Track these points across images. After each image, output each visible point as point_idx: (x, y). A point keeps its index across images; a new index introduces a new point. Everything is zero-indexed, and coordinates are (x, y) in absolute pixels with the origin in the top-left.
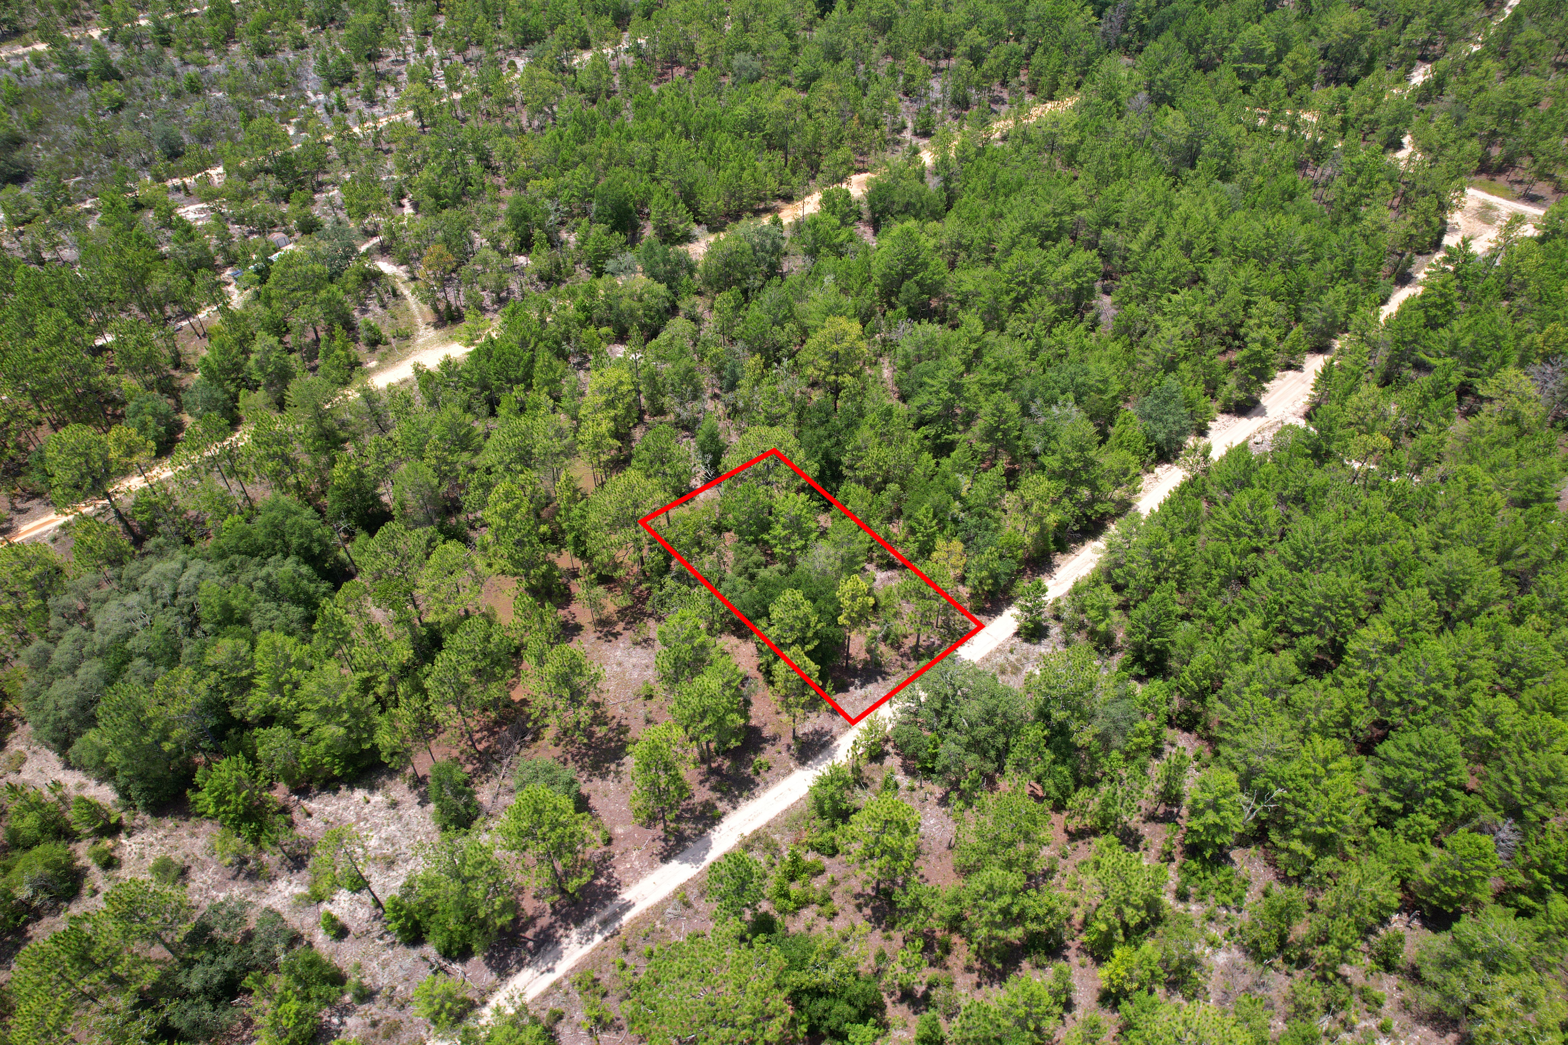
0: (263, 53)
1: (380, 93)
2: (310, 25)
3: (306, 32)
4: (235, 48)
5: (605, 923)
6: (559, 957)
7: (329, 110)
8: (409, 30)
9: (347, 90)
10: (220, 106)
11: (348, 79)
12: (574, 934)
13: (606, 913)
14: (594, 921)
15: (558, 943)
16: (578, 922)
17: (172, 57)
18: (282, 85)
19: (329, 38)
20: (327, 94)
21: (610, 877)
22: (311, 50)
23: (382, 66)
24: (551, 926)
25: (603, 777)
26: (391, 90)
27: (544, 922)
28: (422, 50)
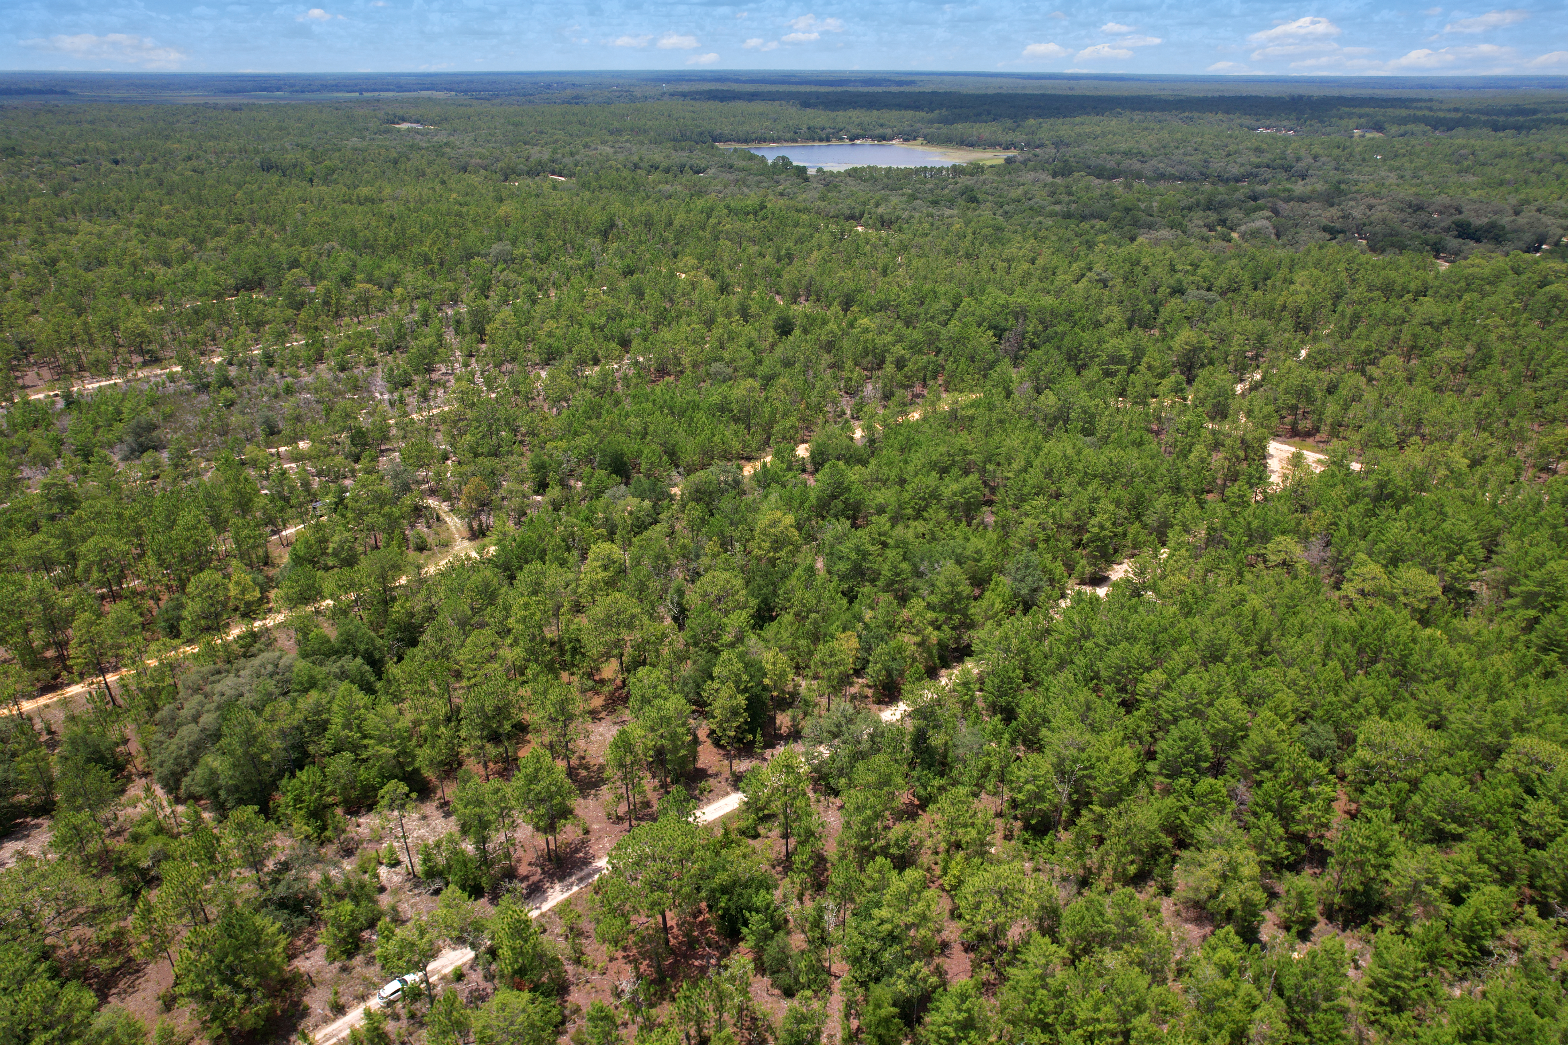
0: (343, 369)
1: (432, 393)
2: (381, 351)
3: (377, 355)
4: (321, 366)
5: (581, 880)
6: (546, 900)
7: (392, 404)
8: (458, 353)
9: (407, 391)
10: (307, 402)
11: (407, 384)
12: (558, 887)
13: (583, 874)
14: (573, 878)
15: (545, 891)
16: (561, 879)
17: (273, 372)
18: (356, 388)
19: (395, 358)
20: (391, 393)
21: (587, 853)
22: (380, 367)
23: (435, 376)
24: (540, 881)
25: (585, 798)
26: (440, 392)
27: (536, 878)
28: (466, 365)
